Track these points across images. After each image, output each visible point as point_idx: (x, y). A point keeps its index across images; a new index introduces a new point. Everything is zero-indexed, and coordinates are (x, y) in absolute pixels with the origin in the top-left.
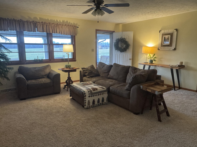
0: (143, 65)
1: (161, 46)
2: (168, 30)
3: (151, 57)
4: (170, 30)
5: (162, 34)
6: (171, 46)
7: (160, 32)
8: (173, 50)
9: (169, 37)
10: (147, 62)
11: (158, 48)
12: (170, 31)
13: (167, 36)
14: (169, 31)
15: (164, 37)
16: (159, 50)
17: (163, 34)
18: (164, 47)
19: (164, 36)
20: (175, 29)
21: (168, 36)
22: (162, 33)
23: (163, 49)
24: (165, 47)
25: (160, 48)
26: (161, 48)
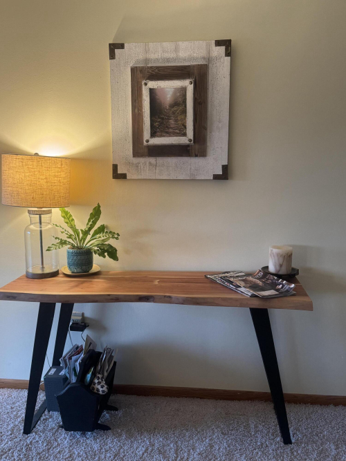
0: (36, 306)
1: (136, 154)
2: (168, 45)
3: (76, 231)
4: (183, 45)
5: (133, 70)
6: (202, 153)
7: (112, 56)
8: (216, 177)
9: (184, 90)
10: (47, 271)
11: (115, 167)
12: (188, 52)
13: (168, 87)
14: (182, 54)
15: (152, 91)
16: (124, 176)
17: (142, 70)
18: (152, 160)
19: (152, 84)
20: (218, 43)
21: (177, 84)
22: (131, 65)
23: (147, 174)
24: (160, 160)
25: (129, 164)
26: (137, 166)
